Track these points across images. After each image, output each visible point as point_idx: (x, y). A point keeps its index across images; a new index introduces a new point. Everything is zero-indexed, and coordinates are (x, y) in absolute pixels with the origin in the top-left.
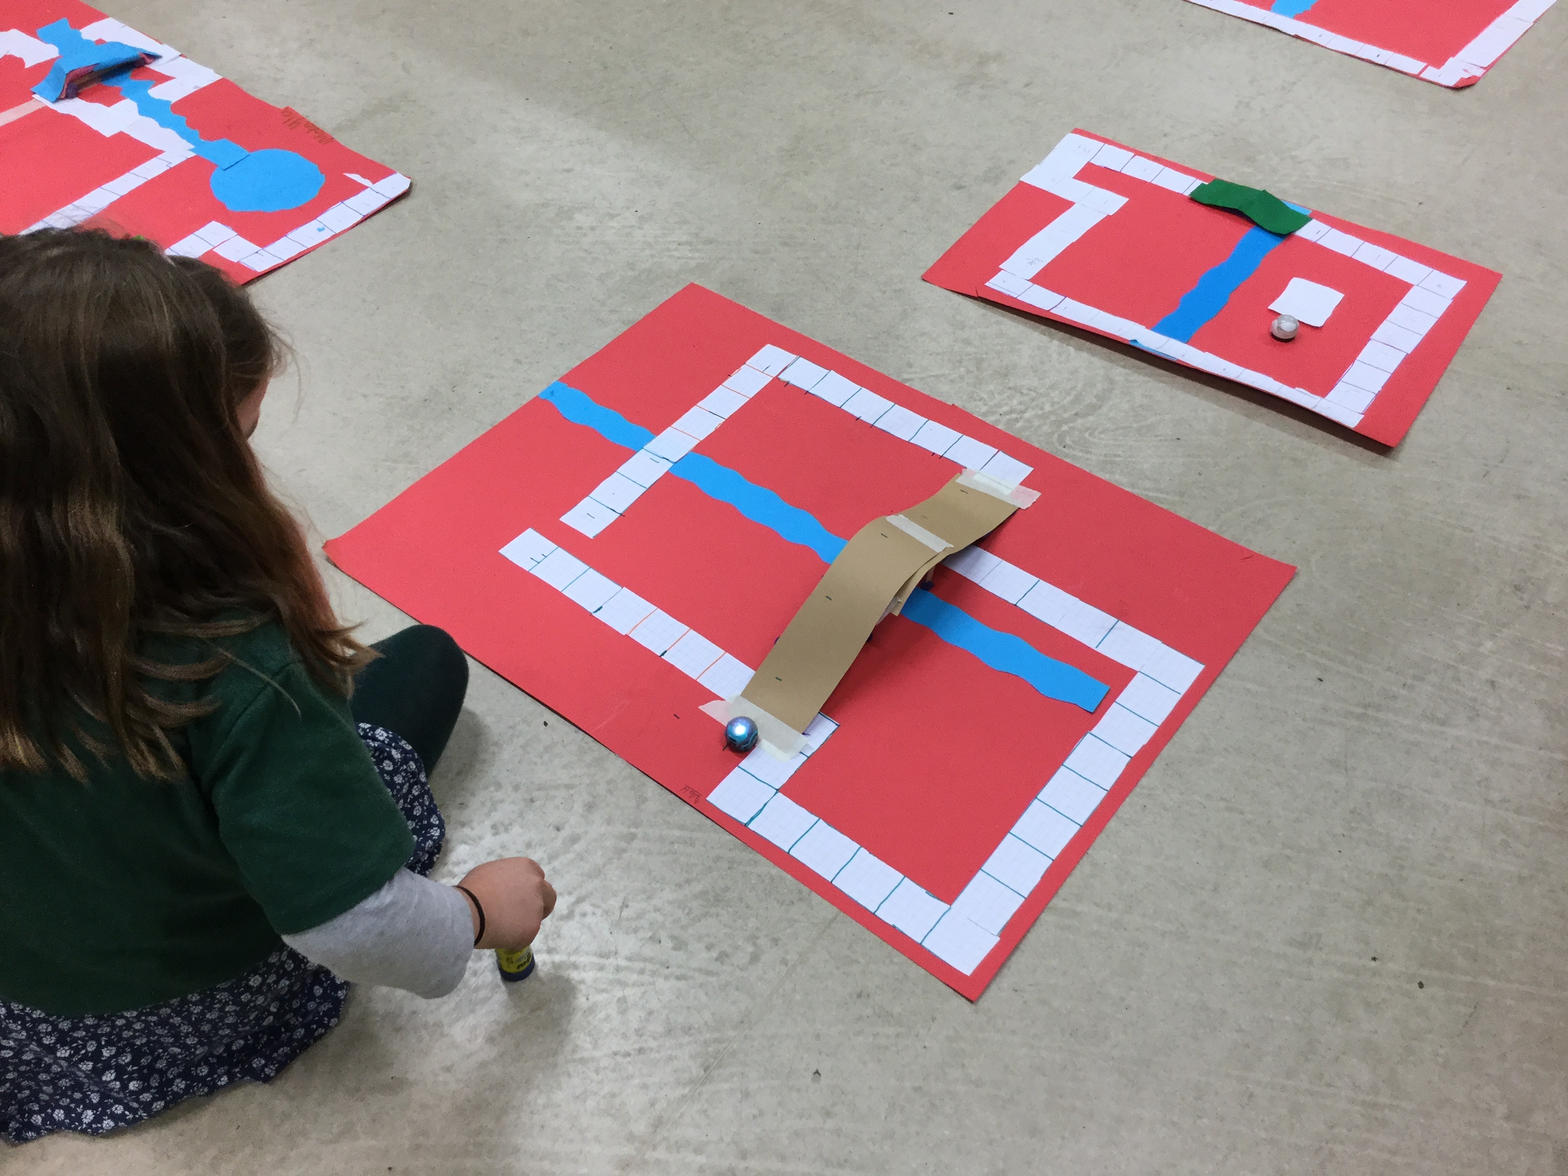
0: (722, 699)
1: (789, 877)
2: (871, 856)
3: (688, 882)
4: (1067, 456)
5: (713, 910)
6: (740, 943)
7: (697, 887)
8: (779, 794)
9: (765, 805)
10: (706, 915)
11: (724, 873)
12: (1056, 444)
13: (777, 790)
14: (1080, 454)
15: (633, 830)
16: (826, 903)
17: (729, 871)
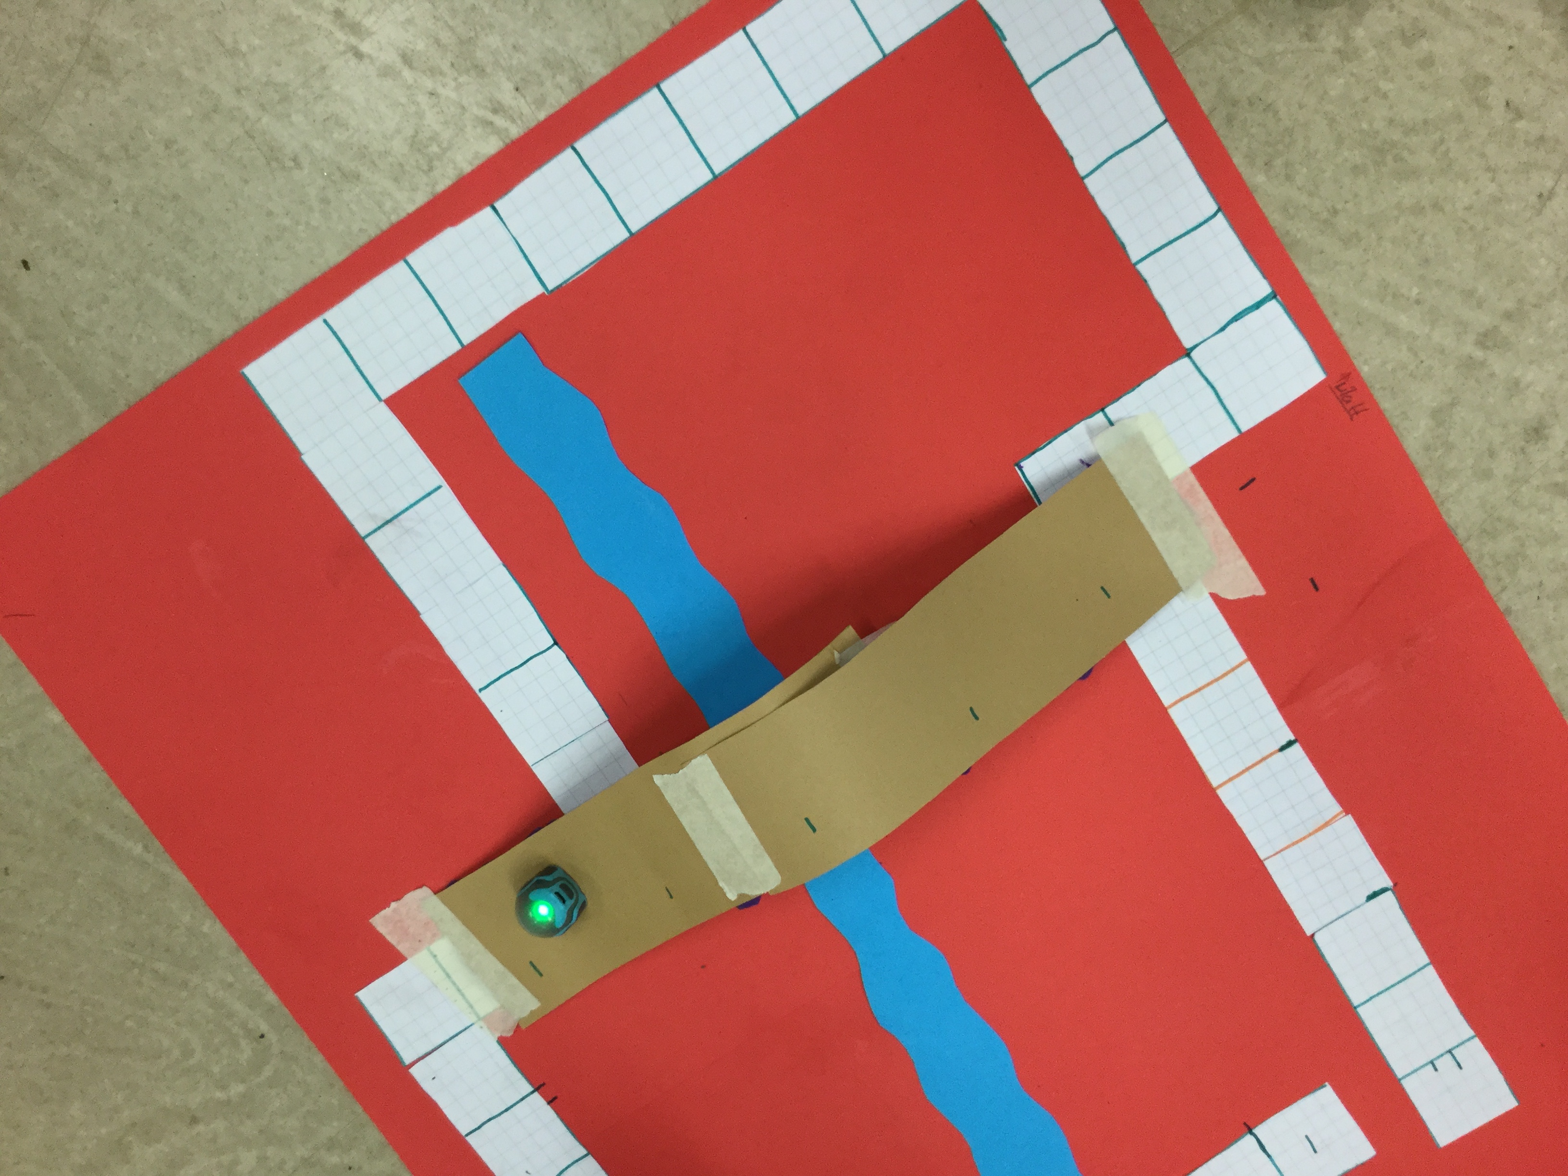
0: (1215, 597)
1: (1237, 160)
2: (1072, 151)
3: (1418, 210)
8: (1187, 344)
9: (1222, 329)
13: (1188, 355)
15: (1479, 354)
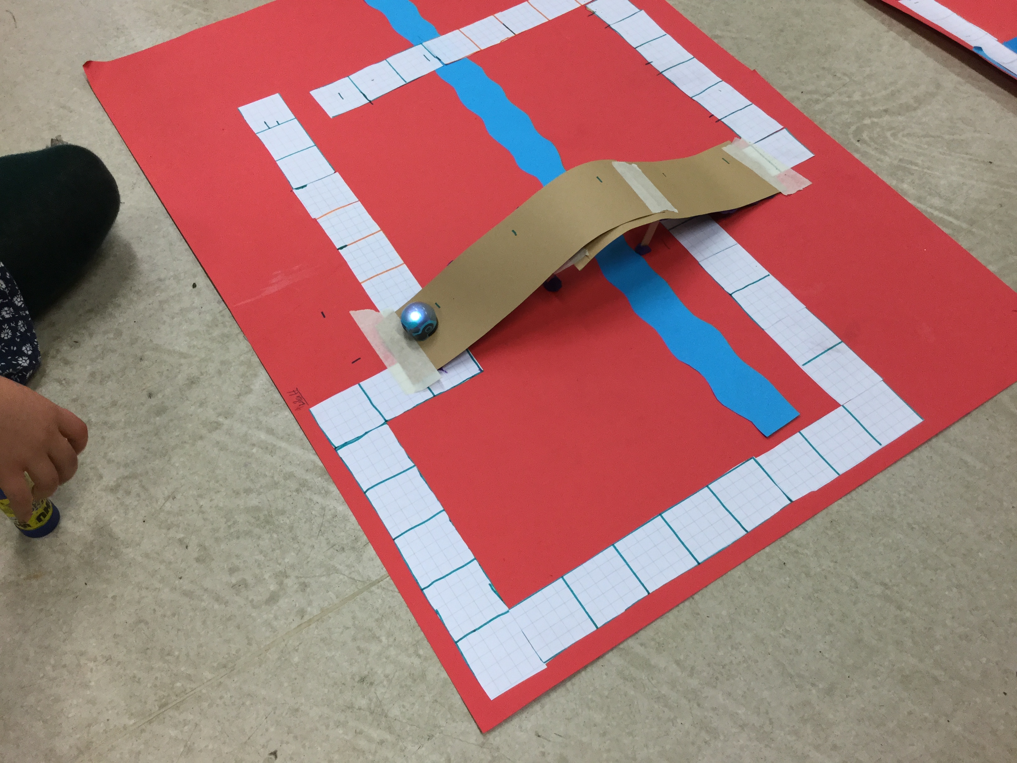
0: (377, 310)
1: (353, 519)
2: (450, 524)
3: (248, 491)
4: (857, 150)
5: (257, 531)
6: (266, 576)
7: (253, 500)
8: (386, 427)
9: (366, 433)
10: (248, 533)
11: (289, 494)
12: (851, 136)
13: (386, 421)
14: (873, 153)
15: (221, 419)
16: (378, 561)
17: (295, 493)
